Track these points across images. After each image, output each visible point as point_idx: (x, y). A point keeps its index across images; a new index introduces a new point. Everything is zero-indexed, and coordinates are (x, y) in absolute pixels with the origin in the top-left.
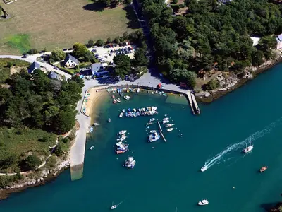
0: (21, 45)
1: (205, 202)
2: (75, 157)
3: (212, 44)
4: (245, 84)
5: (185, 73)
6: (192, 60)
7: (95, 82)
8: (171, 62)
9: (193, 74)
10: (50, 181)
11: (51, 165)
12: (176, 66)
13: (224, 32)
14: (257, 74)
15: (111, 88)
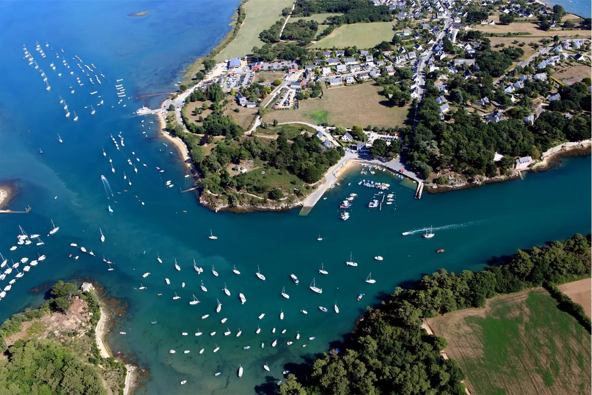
0: (320, 119)
1: (380, 258)
2: (310, 201)
3: (457, 150)
4: (471, 188)
5: (424, 165)
6: (433, 157)
7: (356, 156)
8: (416, 154)
9: (430, 168)
10: (285, 211)
11: (290, 201)
12: (419, 159)
13: (472, 143)
14: (486, 183)
15: (365, 163)
